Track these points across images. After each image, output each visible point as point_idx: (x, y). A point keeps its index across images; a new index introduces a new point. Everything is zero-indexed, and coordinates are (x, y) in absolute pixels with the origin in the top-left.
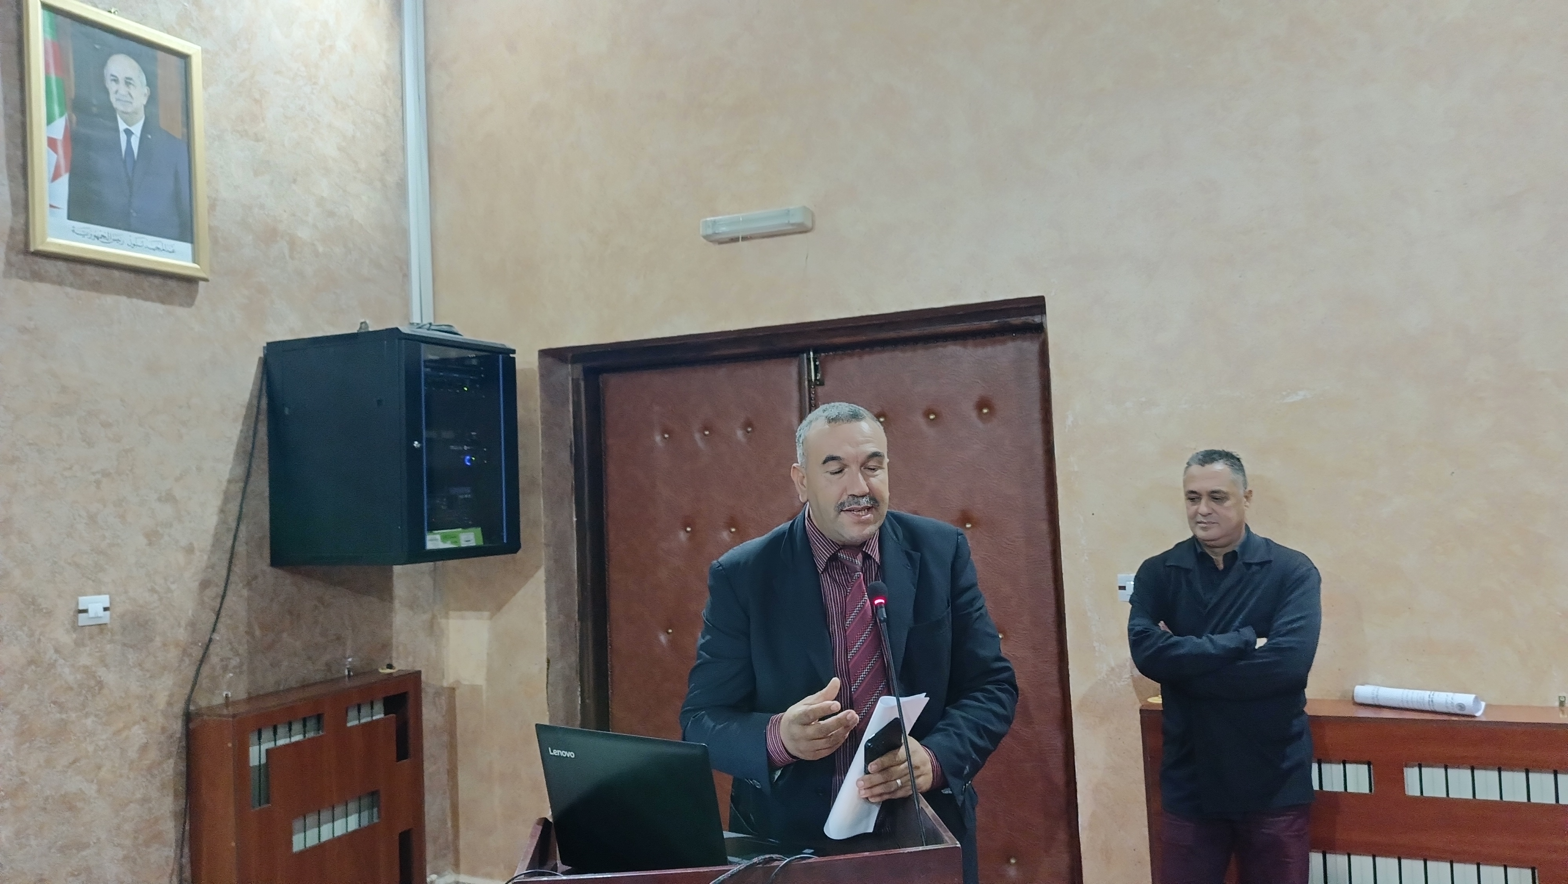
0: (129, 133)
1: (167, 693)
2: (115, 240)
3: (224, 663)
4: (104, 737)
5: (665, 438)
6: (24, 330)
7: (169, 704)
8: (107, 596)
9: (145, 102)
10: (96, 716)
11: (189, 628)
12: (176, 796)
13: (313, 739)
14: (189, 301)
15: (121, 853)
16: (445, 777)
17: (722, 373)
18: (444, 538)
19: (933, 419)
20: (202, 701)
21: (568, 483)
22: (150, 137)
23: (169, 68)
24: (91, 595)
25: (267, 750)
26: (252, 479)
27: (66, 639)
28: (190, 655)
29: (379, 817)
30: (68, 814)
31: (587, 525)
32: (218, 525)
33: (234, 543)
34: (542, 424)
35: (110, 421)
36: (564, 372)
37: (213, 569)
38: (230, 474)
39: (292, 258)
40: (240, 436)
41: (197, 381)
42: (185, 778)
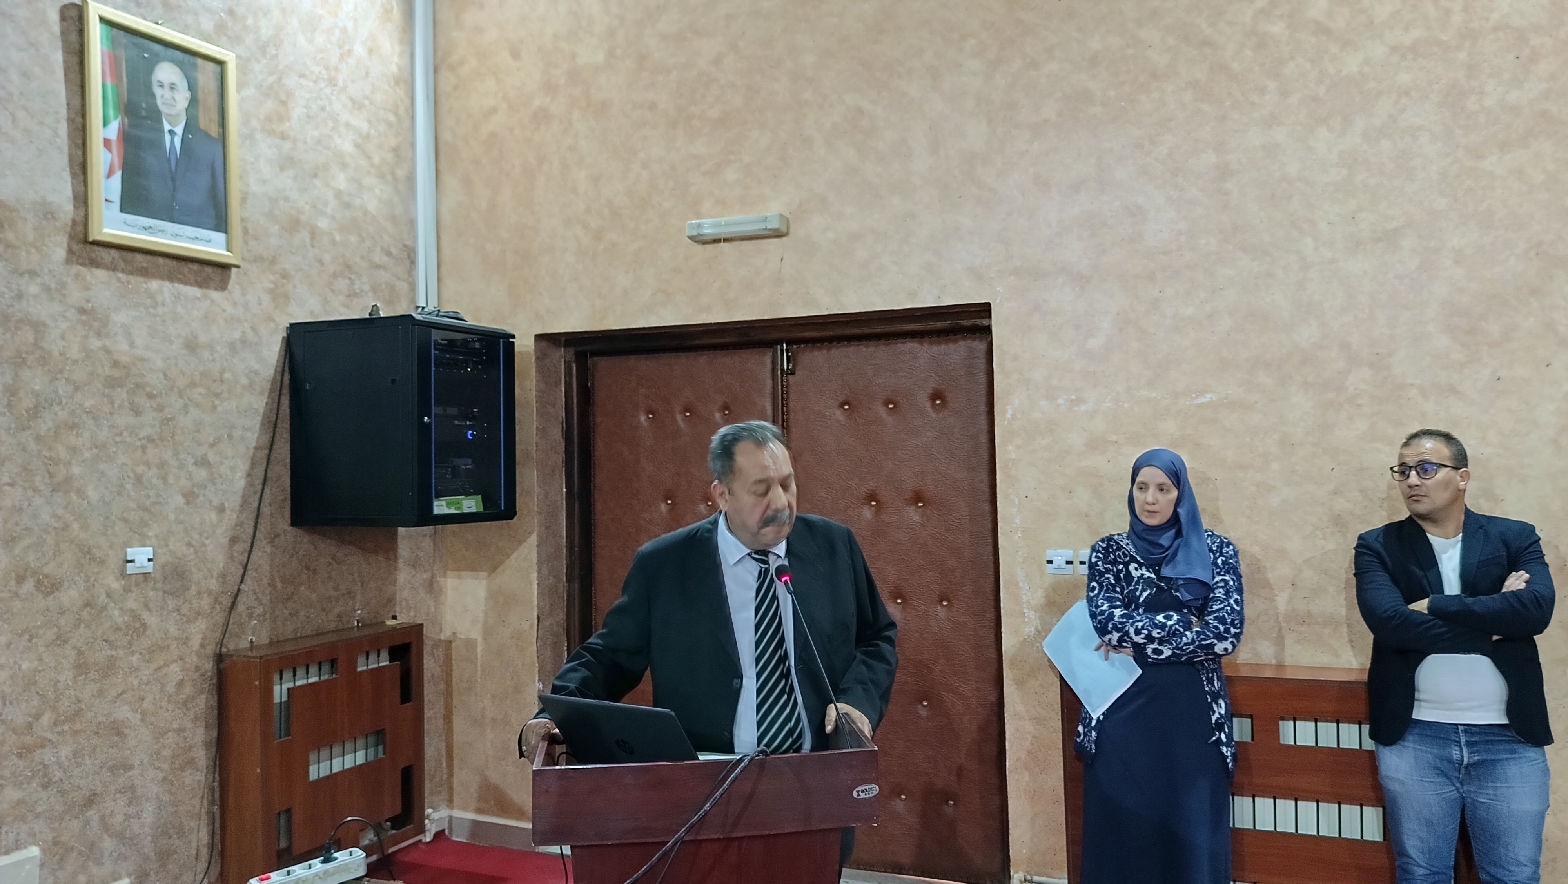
0: (172, 133)
1: (201, 636)
2: (160, 231)
3: (250, 612)
4: (147, 673)
5: (650, 418)
6: (82, 311)
7: (202, 646)
8: (151, 549)
9: (186, 106)
10: (141, 654)
11: (220, 579)
12: (207, 728)
13: (326, 681)
14: (223, 286)
15: (160, 776)
16: (441, 722)
17: (703, 359)
18: (449, 505)
19: (891, 409)
20: (231, 645)
21: (559, 458)
22: (190, 136)
23: (206, 75)
24: (137, 547)
25: (288, 689)
26: (276, 447)
27: (115, 585)
28: (221, 604)
29: (384, 754)
30: (116, 739)
31: (576, 496)
32: (246, 487)
33: (260, 504)
34: (536, 402)
35: (155, 392)
36: (558, 354)
37: (241, 526)
38: (257, 442)
39: (312, 246)
40: (266, 407)
41: (229, 357)
42: (216, 712)
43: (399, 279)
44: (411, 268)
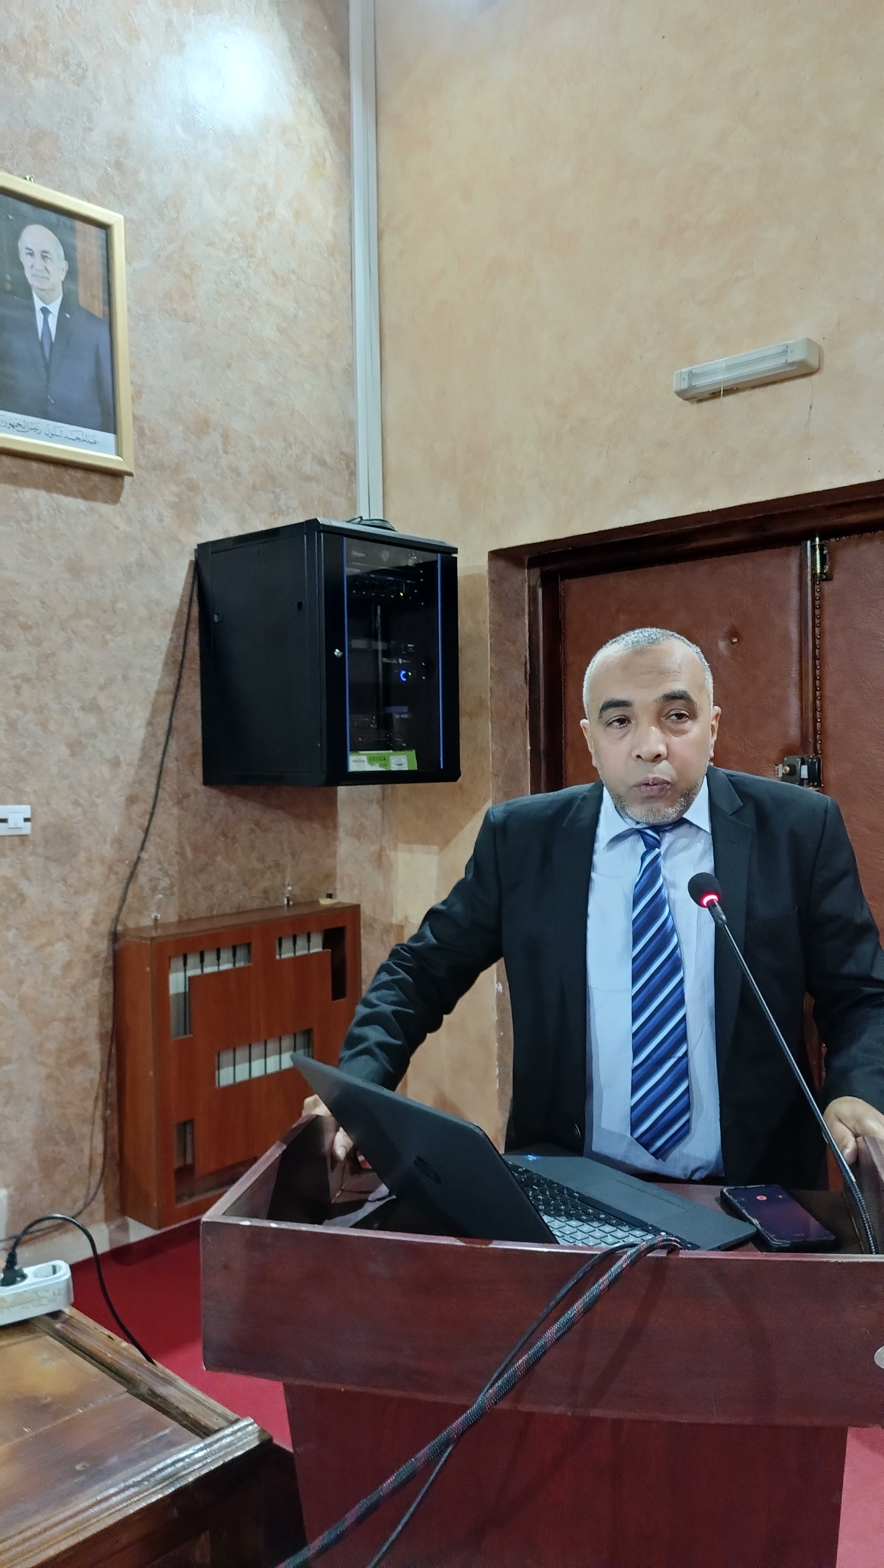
0: (45, 311)
1: (92, 911)
2: (31, 429)
3: (153, 883)
4: (26, 951)
7: (95, 922)
8: (29, 807)
9: (63, 279)
10: (18, 929)
11: (115, 844)
12: (101, 1018)
13: (241, 968)
14: (114, 497)
15: (44, 1071)
18: (370, 760)
20: (131, 922)
21: (522, 707)
22: (68, 316)
23: (87, 241)
24: (12, 804)
25: (192, 977)
26: (183, 691)
28: (116, 873)
31: (542, 755)
32: (146, 738)
33: (163, 758)
34: (491, 637)
35: (30, 623)
36: (520, 578)
37: (141, 784)
38: (159, 685)
39: (226, 452)
40: (169, 644)
41: (122, 583)
42: (111, 999)
43: (336, 493)
44: (350, 480)
